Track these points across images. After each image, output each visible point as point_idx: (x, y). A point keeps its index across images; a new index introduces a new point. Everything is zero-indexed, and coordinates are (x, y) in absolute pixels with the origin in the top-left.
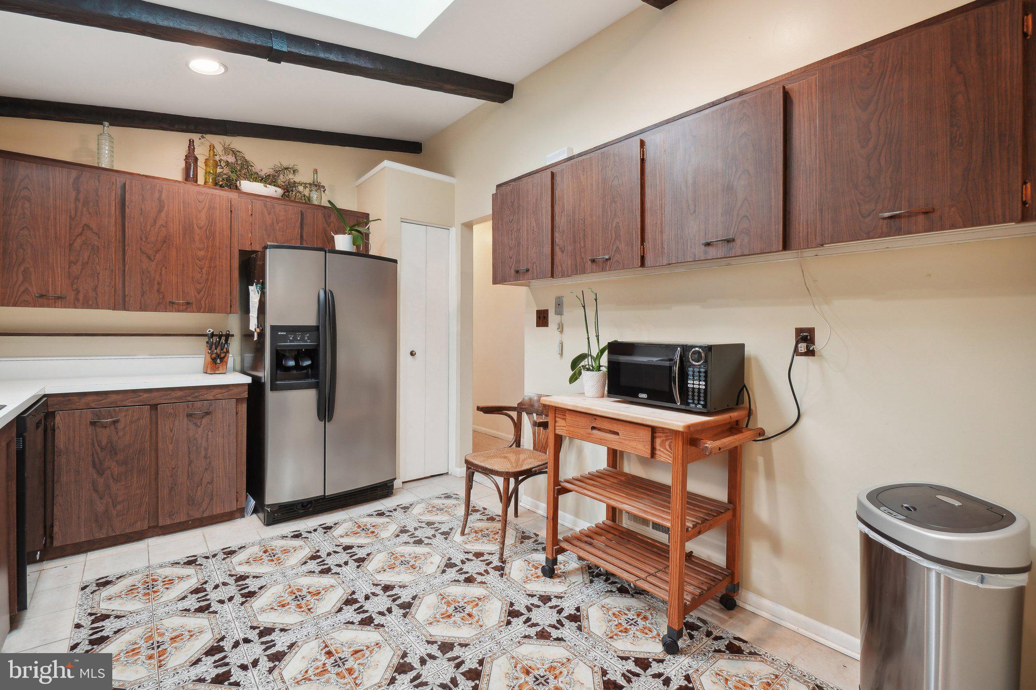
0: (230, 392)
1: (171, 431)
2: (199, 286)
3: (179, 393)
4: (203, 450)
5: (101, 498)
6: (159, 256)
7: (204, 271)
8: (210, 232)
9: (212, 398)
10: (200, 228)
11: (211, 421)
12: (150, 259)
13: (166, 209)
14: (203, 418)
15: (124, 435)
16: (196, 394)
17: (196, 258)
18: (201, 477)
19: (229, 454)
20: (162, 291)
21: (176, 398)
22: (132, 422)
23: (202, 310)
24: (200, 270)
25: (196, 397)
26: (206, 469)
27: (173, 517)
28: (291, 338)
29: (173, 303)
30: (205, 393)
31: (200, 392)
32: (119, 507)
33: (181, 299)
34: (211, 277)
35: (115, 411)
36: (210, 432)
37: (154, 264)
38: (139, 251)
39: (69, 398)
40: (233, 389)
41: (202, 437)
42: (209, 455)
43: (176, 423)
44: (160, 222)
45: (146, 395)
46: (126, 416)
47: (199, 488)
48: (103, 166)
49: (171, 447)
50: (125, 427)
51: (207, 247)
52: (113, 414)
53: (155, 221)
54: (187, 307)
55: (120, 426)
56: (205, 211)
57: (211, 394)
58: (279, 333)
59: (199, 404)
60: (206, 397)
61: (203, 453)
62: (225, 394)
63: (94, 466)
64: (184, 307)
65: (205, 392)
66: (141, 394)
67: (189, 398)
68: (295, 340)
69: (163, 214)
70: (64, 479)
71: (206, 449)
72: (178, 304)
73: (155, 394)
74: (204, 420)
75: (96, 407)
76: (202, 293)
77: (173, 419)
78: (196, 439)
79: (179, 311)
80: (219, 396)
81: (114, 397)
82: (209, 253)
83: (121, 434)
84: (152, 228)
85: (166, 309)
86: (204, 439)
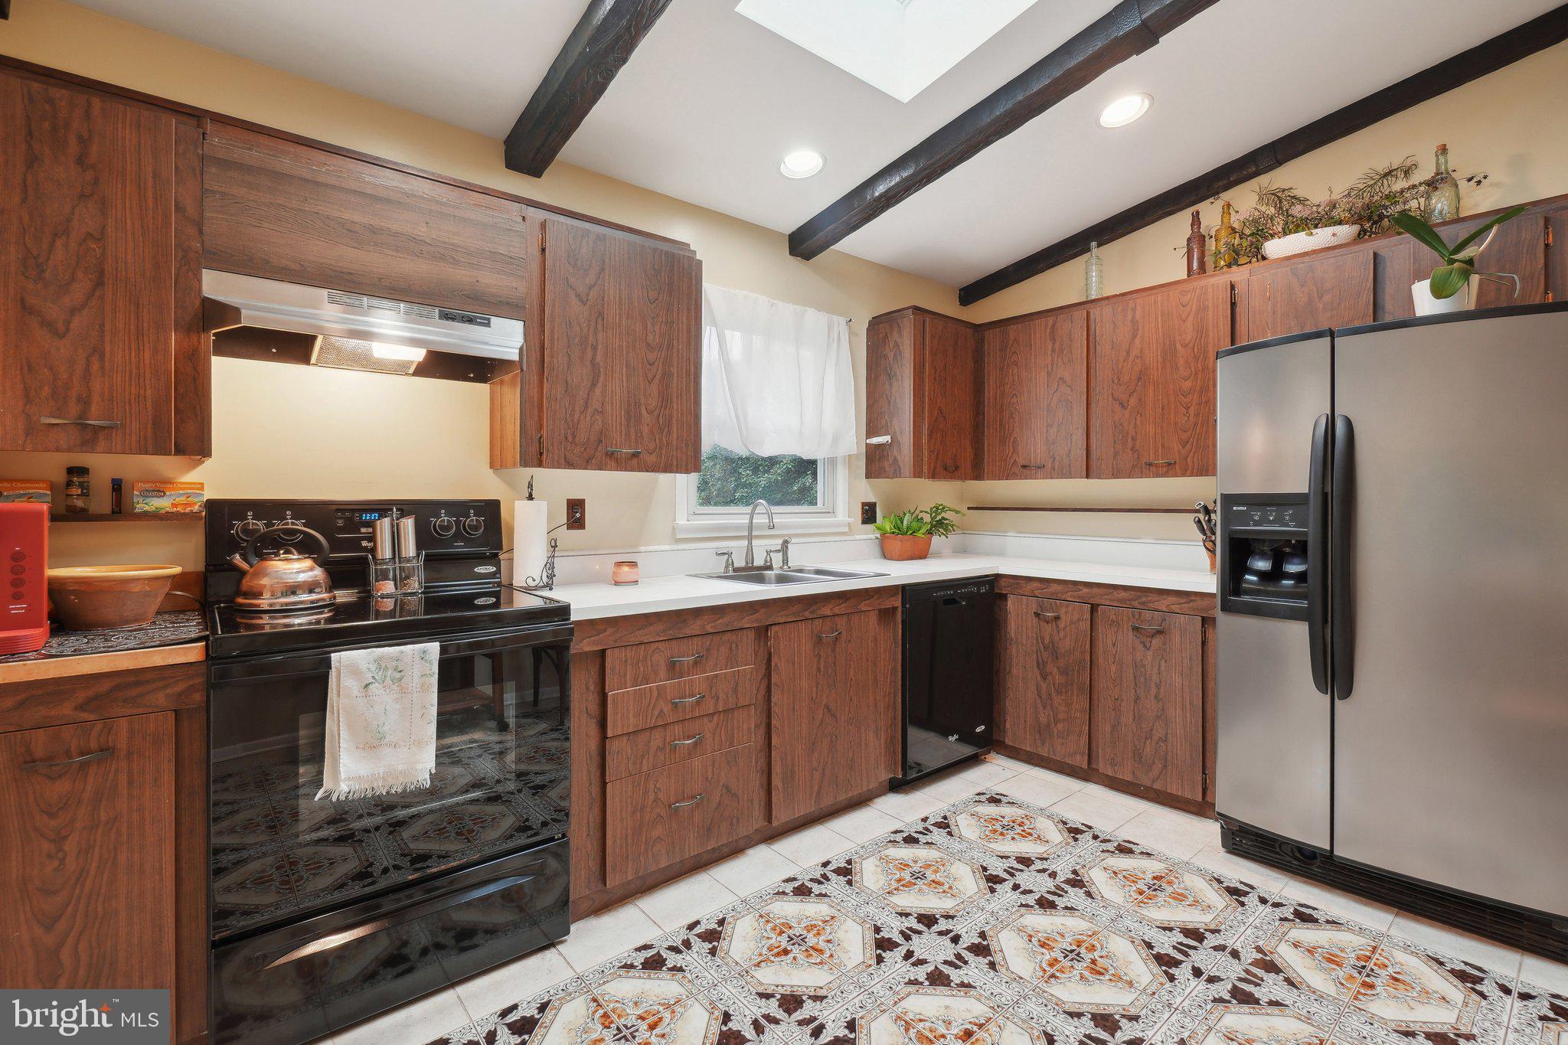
0: (1191, 604)
1: (1114, 645)
2: (1184, 436)
3: (1123, 594)
4: (1153, 685)
5: (1044, 708)
6: (1133, 401)
7: (1192, 411)
8: (1199, 347)
9: (1165, 609)
10: (1185, 346)
11: (1165, 644)
12: (1123, 406)
13: (1140, 332)
14: (1153, 636)
15: (1065, 636)
16: (1144, 599)
17: (1179, 394)
18: (1150, 725)
19: (1190, 704)
20: (1137, 448)
21: (1118, 600)
22: (1072, 623)
23: (1188, 472)
24: (1184, 411)
25: (1143, 603)
26: (1158, 717)
27: (1116, 768)
28: (1256, 518)
29: (1150, 464)
30: (1155, 599)
31: (1148, 596)
32: (1060, 726)
33: (1160, 457)
34: (1201, 419)
35: (1056, 603)
36: (1163, 661)
37: (1127, 413)
38: (1111, 398)
39: (1017, 581)
40: (1195, 601)
41: (1153, 666)
42: (1161, 697)
43: (1120, 637)
44: (1135, 352)
45: (1086, 590)
46: (1066, 612)
47: (1148, 742)
48: (1093, 297)
49: (1113, 668)
50: (1066, 627)
51: (1196, 374)
52: (1055, 607)
53: (1128, 352)
54: (1170, 469)
55: (1062, 625)
56: (1191, 318)
57: (1163, 601)
58: (1234, 508)
59: (1148, 615)
60: (1156, 605)
61: (1153, 691)
62: (1183, 605)
63: (1038, 667)
64: (1164, 469)
65: (1155, 597)
66: (1080, 588)
67: (1135, 604)
68: (1264, 521)
69: (1137, 341)
70: (1014, 671)
71: (1158, 686)
72: (1157, 466)
73: (1095, 590)
74: (1154, 641)
75: (1039, 596)
76: (1188, 446)
77: (1116, 629)
78: (1144, 666)
79: (1157, 476)
80: (1175, 608)
81: (1055, 587)
82: (1199, 381)
83: (1062, 634)
84: (1125, 364)
85: (1142, 472)
86: (1155, 670)
